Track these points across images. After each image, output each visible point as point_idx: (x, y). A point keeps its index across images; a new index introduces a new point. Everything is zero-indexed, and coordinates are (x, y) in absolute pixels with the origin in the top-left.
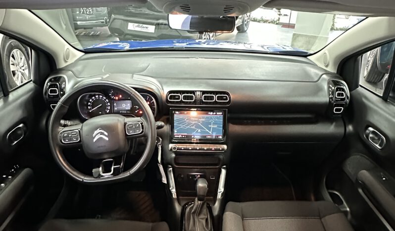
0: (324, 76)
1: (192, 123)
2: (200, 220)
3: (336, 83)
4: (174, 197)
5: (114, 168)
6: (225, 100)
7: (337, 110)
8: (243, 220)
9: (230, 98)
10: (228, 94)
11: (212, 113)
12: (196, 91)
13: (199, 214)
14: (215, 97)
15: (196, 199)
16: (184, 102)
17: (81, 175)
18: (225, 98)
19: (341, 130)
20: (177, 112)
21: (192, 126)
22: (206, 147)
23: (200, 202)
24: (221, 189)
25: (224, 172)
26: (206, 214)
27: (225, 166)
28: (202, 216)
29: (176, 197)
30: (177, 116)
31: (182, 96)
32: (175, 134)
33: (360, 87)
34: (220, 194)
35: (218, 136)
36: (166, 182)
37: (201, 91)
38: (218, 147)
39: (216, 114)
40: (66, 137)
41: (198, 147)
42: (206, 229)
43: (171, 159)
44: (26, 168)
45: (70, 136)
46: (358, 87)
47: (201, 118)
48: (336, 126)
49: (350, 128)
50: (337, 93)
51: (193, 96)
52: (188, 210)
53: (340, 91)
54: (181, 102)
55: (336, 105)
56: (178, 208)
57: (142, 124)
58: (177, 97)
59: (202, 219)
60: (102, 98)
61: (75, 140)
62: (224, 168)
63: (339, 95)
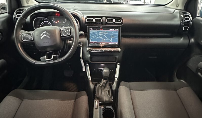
0: (177, 11)
1: (100, 35)
2: (105, 91)
3: (184, 13)
4: (89, 80)
5: (53, 56)
6: (119, 22)
7: (185, 28)
8: (130, 91)
9: (122, 21)
10: (121, 18)
11: (112, 29)
12: (103, 17)
13: (104, 88)
14: (114, 20)
15: (103, 79)
16: (95, 23)
17: (33, 60)
18: (119, 20)
19: (186, 42)
20: (92, 29)
21: (100, 37)
22: (108, 49)
23: (105, 81)
24: (117, 75)
25: (118, 66)
26: (108, 88)
27: (119, 63)
28: (106, 89)
29: (91, 80)
30: (91, 31)
31: (94, 20)
32: (90, 42)
33: (197, 17)
34: (117, 78)
35: (115, 43)
36: (85, 71)
37: (105, 17)
38: (116, 50)
39: (114, 30)
40: (25, 37)
41: (104, 49)
42: (109, 96)
43: (88, 58)
44: (2, 59)
45: (27, 36)
46: (196, 17)
47: (105, 32)
48: (184, 39)
49: (192, 40)
50: (185, 18)
51: (101, 19)
52: (98, 86)
53: (187, 17)
54: (94, 23)
55: (184, 25)
56: (92, 86)
57: (70, 30)
58: (92, 20)
59: (106, 90)
60: (48, 22)
61: (30, 39)
62: (118, 64)
63: (186, 19)
